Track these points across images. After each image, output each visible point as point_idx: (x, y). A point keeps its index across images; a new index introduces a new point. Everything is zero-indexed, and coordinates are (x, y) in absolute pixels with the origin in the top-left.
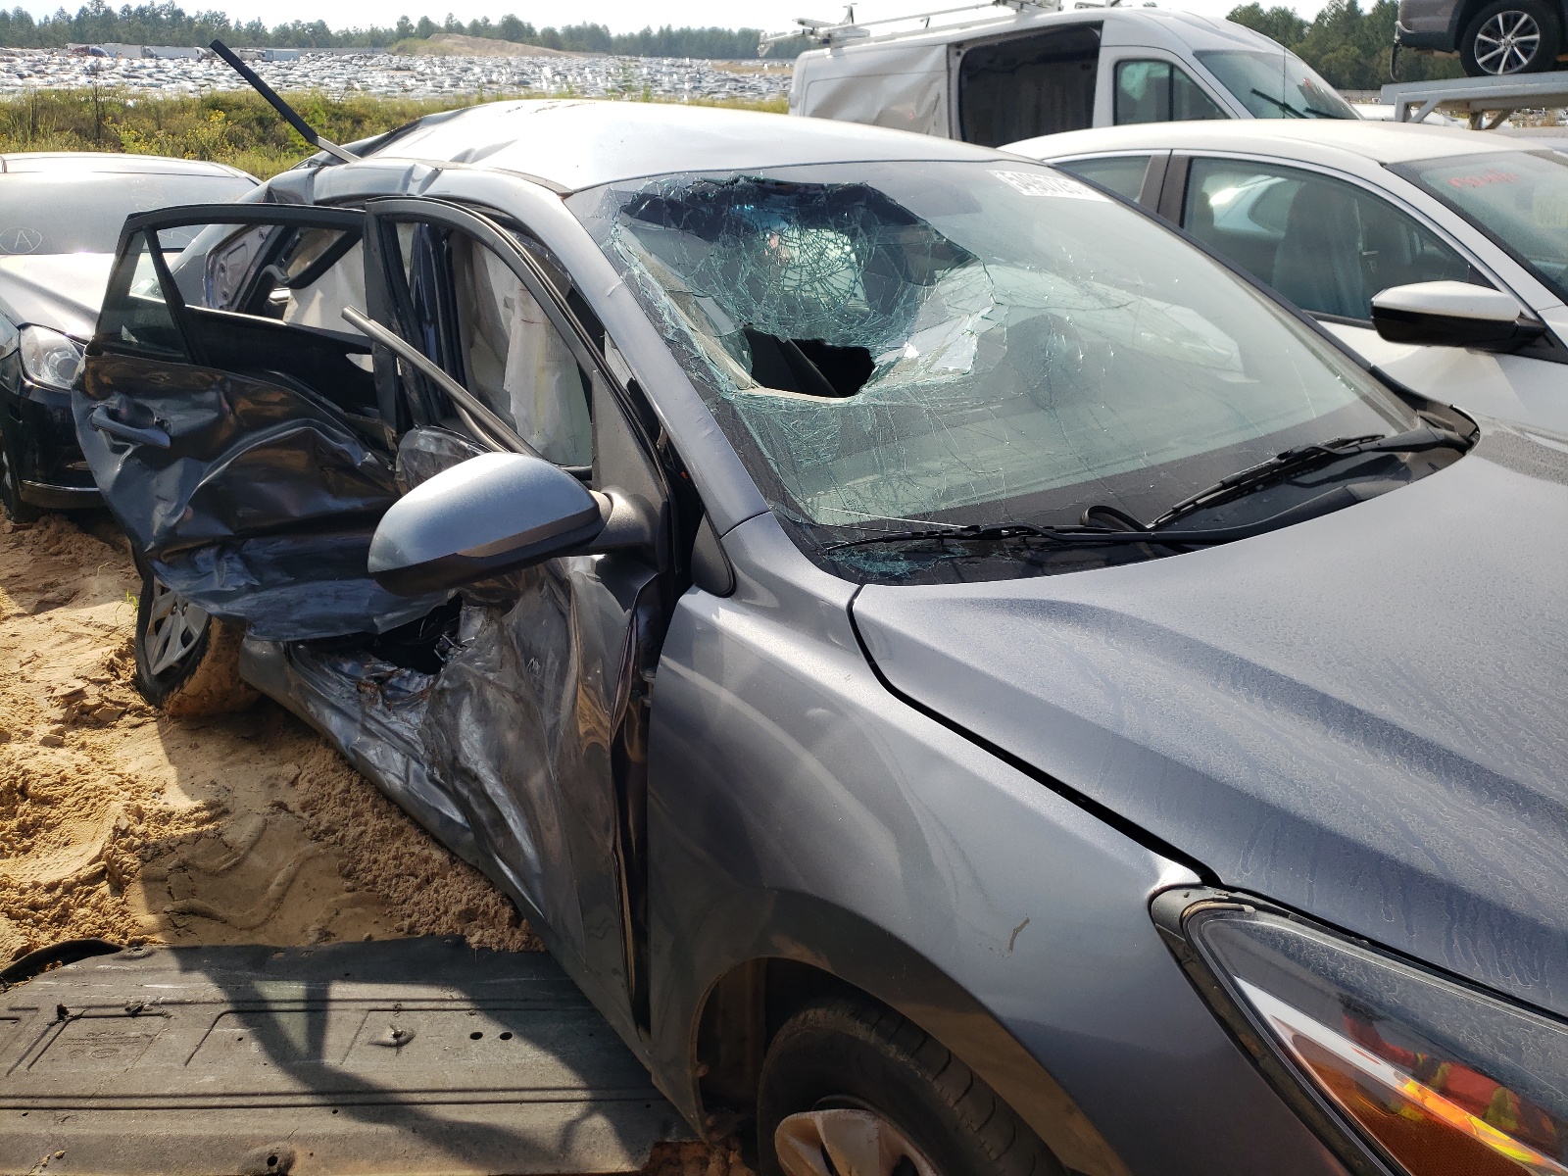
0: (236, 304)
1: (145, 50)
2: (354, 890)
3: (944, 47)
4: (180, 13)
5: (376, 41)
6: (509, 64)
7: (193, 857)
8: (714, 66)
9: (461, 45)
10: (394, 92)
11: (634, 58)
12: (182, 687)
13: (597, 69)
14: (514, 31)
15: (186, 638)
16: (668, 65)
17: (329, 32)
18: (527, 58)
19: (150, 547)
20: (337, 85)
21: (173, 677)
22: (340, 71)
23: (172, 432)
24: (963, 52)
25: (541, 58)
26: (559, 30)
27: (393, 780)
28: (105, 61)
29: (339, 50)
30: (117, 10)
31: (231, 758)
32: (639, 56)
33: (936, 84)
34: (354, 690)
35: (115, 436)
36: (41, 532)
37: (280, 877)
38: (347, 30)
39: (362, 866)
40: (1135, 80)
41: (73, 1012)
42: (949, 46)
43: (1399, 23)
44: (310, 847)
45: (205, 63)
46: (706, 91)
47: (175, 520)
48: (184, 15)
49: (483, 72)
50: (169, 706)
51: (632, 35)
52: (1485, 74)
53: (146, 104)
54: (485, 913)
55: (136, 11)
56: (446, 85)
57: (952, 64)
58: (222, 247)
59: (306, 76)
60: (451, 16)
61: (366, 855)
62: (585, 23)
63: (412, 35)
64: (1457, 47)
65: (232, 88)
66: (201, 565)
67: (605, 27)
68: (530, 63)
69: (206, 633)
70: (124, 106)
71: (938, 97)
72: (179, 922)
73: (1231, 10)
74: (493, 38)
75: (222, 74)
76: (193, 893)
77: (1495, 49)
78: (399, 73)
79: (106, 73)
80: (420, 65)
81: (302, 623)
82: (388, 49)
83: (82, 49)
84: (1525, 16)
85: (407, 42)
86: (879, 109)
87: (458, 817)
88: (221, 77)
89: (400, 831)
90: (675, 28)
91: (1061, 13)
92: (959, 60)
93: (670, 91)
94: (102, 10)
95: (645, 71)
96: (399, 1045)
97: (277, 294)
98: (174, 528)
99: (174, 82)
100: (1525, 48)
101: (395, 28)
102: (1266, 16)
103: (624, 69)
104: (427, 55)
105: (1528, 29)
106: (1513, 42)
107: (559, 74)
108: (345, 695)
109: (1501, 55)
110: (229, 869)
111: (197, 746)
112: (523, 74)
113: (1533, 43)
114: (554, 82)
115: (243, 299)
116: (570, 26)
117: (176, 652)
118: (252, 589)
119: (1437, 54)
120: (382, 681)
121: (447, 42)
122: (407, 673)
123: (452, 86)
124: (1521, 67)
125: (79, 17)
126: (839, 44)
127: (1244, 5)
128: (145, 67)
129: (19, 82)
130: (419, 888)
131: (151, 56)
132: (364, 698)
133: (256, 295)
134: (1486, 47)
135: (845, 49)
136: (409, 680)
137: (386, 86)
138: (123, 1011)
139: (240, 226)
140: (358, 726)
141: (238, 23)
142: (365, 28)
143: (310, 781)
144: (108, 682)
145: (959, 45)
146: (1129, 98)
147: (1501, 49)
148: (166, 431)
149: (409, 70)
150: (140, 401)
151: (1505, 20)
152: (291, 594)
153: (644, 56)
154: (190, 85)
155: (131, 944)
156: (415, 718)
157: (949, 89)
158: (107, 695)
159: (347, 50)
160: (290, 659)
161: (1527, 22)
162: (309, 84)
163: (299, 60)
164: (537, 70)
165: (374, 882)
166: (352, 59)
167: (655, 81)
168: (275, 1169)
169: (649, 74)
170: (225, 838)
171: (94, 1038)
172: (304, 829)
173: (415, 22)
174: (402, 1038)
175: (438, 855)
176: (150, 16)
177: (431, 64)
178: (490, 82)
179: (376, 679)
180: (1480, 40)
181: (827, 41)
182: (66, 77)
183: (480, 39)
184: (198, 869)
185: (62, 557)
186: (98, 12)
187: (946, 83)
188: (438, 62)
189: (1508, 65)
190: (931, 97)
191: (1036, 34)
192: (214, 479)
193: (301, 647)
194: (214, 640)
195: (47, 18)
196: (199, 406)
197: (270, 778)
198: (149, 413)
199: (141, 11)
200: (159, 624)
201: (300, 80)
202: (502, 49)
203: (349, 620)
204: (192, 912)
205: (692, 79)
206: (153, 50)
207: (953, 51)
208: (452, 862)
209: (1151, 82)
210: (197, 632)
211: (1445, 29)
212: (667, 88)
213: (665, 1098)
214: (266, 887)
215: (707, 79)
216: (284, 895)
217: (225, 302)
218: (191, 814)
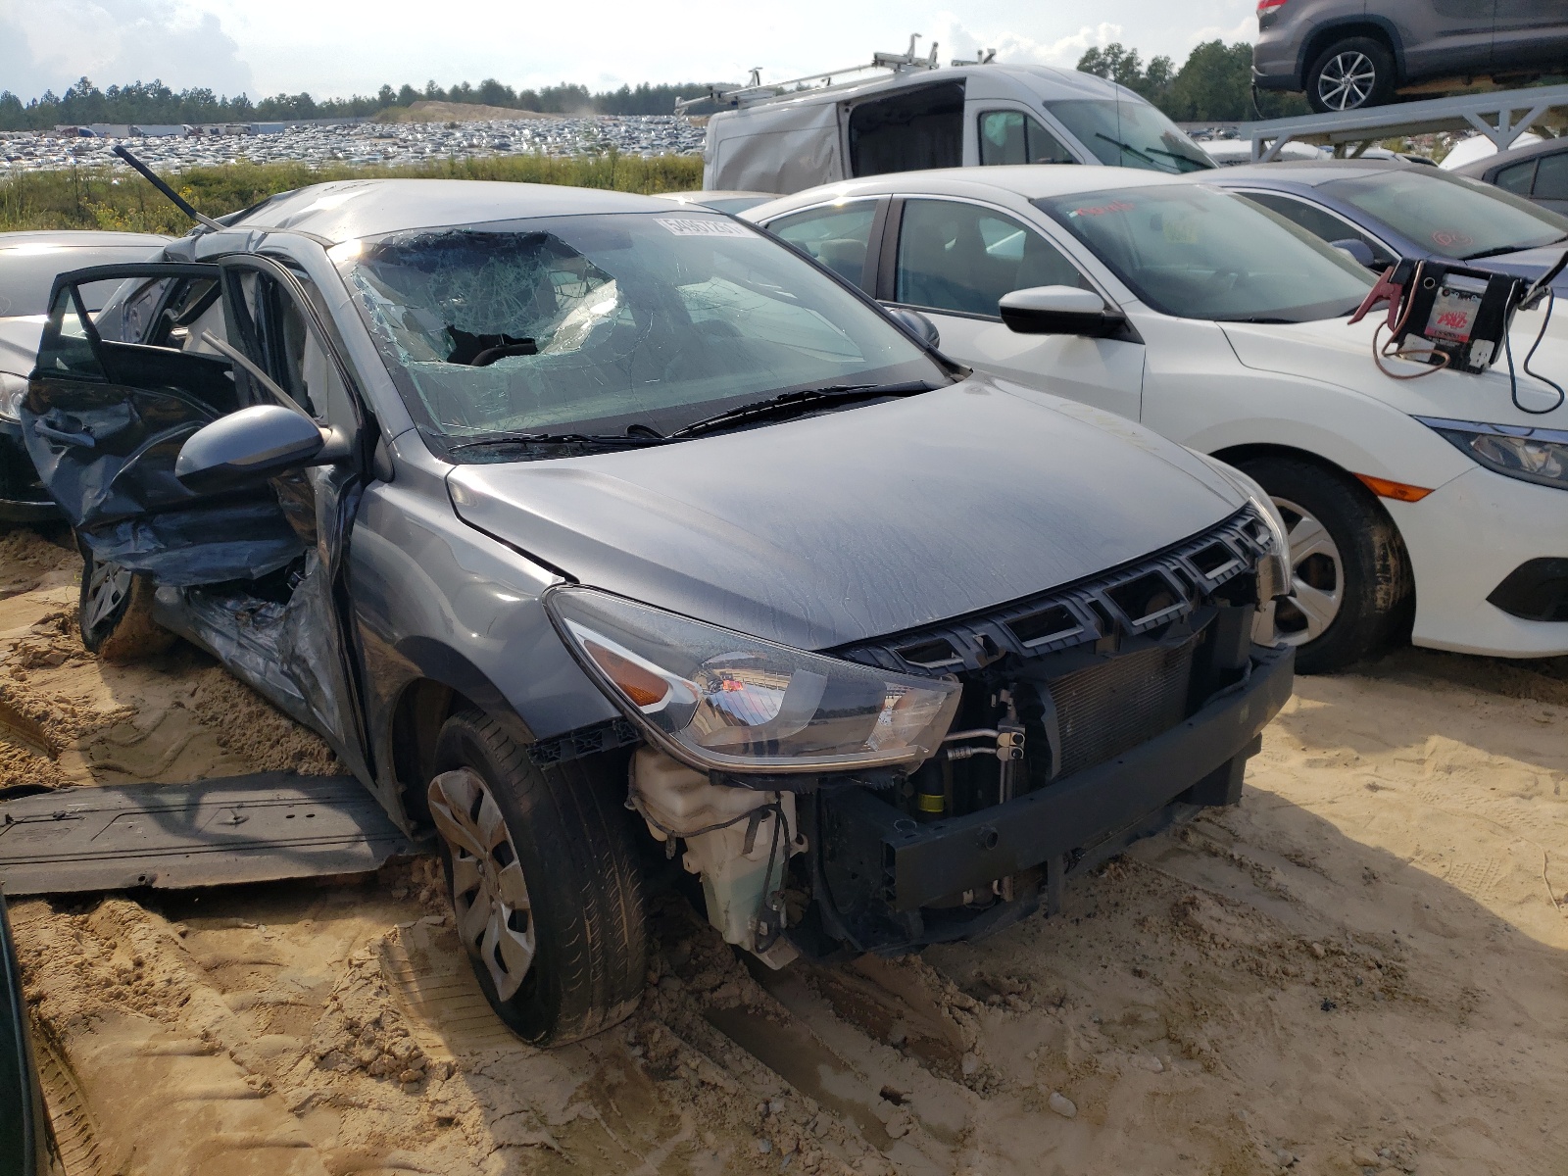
0: (146, 340)
1: (132, 129)
2: (226, 753)
3: (834, 105)
4: (167, 91)
5: (357, 111)
6: (490, 128)
7: (111, 735)
8: (691, 121)
9: (442, 111)
10: (375, 159)
11: (613, 117)
12: (112, 633)
13: (576, 129)
14: (494, 95)
15: (115, 598)
16: (646, 123)
17: (314, 104)
18: (507, 121)
19: (82, 522)
20: (321, 155)
21: (104, 627)
22: (325, 142)
23: (96, 435)
24: (851, 109)
25: (521, 121)
26: (538, 92)
27: (254, 676)
28: (93, 142)
29: (323, 121)
30: (104, 91)
31: (148, 683)
32: (617, 115)
33: (829, 139)
34: (233, 619)
35: (53, 440)
36: (11, 543)
37: (173, 747)
38: (331, 101)
39: (233, 739)
40: (995, 127)
41: (15, 820)
42: (838, 104)
43: (1253, 67)
44: (197, 729)
45: (192, 139)
46: (682, 146)
47: (100, 501)
48: (170, 93)
49: (464, 136)
50: (103, 650)
51: (610, 95)
52: (1330, 110)
53: (129, 182)
54: (311, 754)
55: (123, 92)
56: (427, 150)
57: (842, 120)
58: (135, 296)
59: (291, 147)
60: (432, 83)
61: (238, 731)
62: (563, 84)
63: (394, 104)
64: (1304, 87)
65: (217, 162)
66: (122, 537)
67: (583, 87)
68: (510, 126)
69: (129, 590)
70: (108, 184)
71: (832, 149)
72: (97, 773)
73: (1195, 47)
74: (473, 103)
75: (209, 150)
76: (108, 756)
77: (1336, 87)
78: (381, 141)
79: (94, 154)
80: (403, 132)
81: (196, 574)
82: (372, 119)
83: (70, 130)
84: (1361, 56)
85: (390, 111)
86: (782, 162)
87: (297, 694)
88: (208, 153)
89: (261, 714)
90: (653, 86)
91: (932, 71)
92: (847, 116)
93: (646, 148)
94: (89, 91)
95: (623, 129)
96: (237, 824)
97: (178, 332)
98: (99, 507)
99: (161, 159)
100: (1363, 85)
101: (377, 97)
102: (1229, 53)
103: (602, 127)
104: (410, 123)
105: (1363, 68)
106: (1352, 80)
107: (539, 135)
108: (227, 623)
109: (1342, 92)
110: (136, 742)
111: (123, 677)
112: (504, 137)
113: (1369, 80)
114: (534, 143)
115: (151, 335)
116: (549, 88)
117: (108, 607)
118: (159, 551)
119: (1289, 94)
120: (253, 611)
121: (429, 108)
122: (273, 605)
123: (434, 151)
124: (1360, 102)
125: (66, 98)
126: (746, 105)
127: (1206, 42)
128: (132, 146)
129: (7, 164)
130: (272, 747)
131: (139, 135)
132: (240, 624)
133: (161, 331)
134: (1329, 87)
135: (751, 109)
136: (273, 610)
137: (369, 154)
138: (52, 818)
139: (149, 279)
140: (235, 645)
141: (224, 99)
142: (347, 98)
143: (204, 690)
144: (55, 636)
145: (847, 103)
146: (992, 144)
147: (1341, 88)
148: (91, 435)
149: (391, 137)
150: (69, 413)
151: (1344, 61)
152: (188, 553)
153: (623, 115)
154: (176, 161)
155: (61, 786)
156: (275, 634)
157: (841, 143)
158: (56, 645)
159: (331, 120)
160: (189, 602)
161: (1363, 62)
162: (294, 156)
163: (284, 132)
164: (517, 132)
165: (242, 748)
166: (336, 129)
167: (633, 138)
168: (143, 883)
169: (626, 131)
170: (134, 724)
171: (30, 832)
172: (195, 718)
173: (396, 89)
174: (239, 820)
175: (285, 723)
176: (137, 96)
177: (413, 130)
178: (472, 146)
179: (249, 610)
180: (1323, 80)
181: (735, 104)
182: (55, 158)
183: (461, 105)
184: (113, 742)
185: (29, 560)
186: (85, 94)
187: (837, 136)
188: (420, 129)
189: (1348, 99)
190: (826, 150)
191: (910, 91)
192: (128, 469)
193: (198, 592)
194: (134, 595)
195: (34, 100)
196: (117, 415)
197: (176, 692)
198: (78, 422)
199: (128, 90)
200: (96, 591)
201: (284, 152)
202: (482, 113)
203: (232, 570)
204: (107, 768)
205: (669, 135)
206: (141, 128)
207: (842, 108)
208: (294, 727)
209: (1009, 129)
210: (122, 592)
211: (1291, 71)
212: (644, 145)
213: (406, 837)
214: (165, 751)
215: (684, 135)
216: (175, 759)
217: (138, 339)
218: (113, 713)
